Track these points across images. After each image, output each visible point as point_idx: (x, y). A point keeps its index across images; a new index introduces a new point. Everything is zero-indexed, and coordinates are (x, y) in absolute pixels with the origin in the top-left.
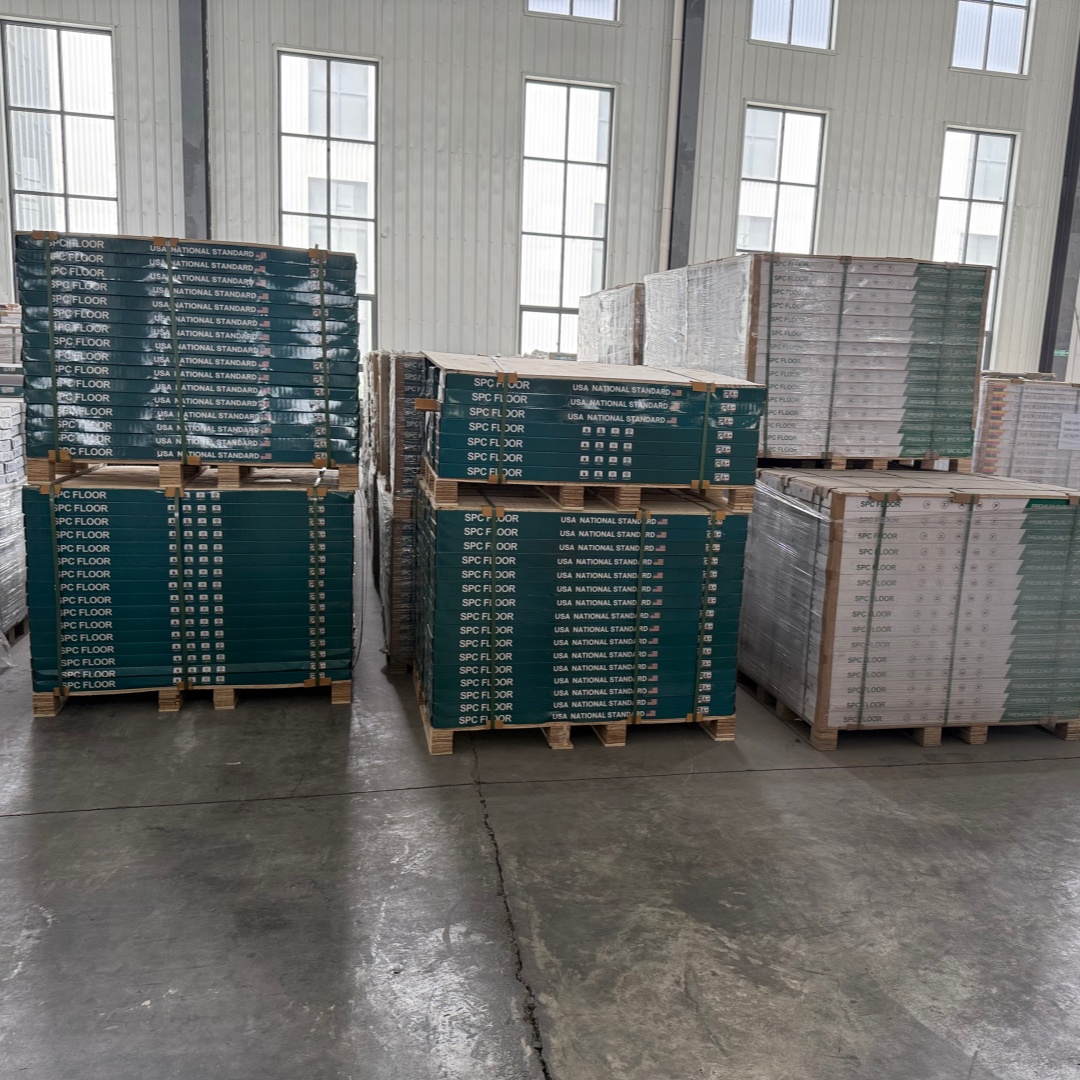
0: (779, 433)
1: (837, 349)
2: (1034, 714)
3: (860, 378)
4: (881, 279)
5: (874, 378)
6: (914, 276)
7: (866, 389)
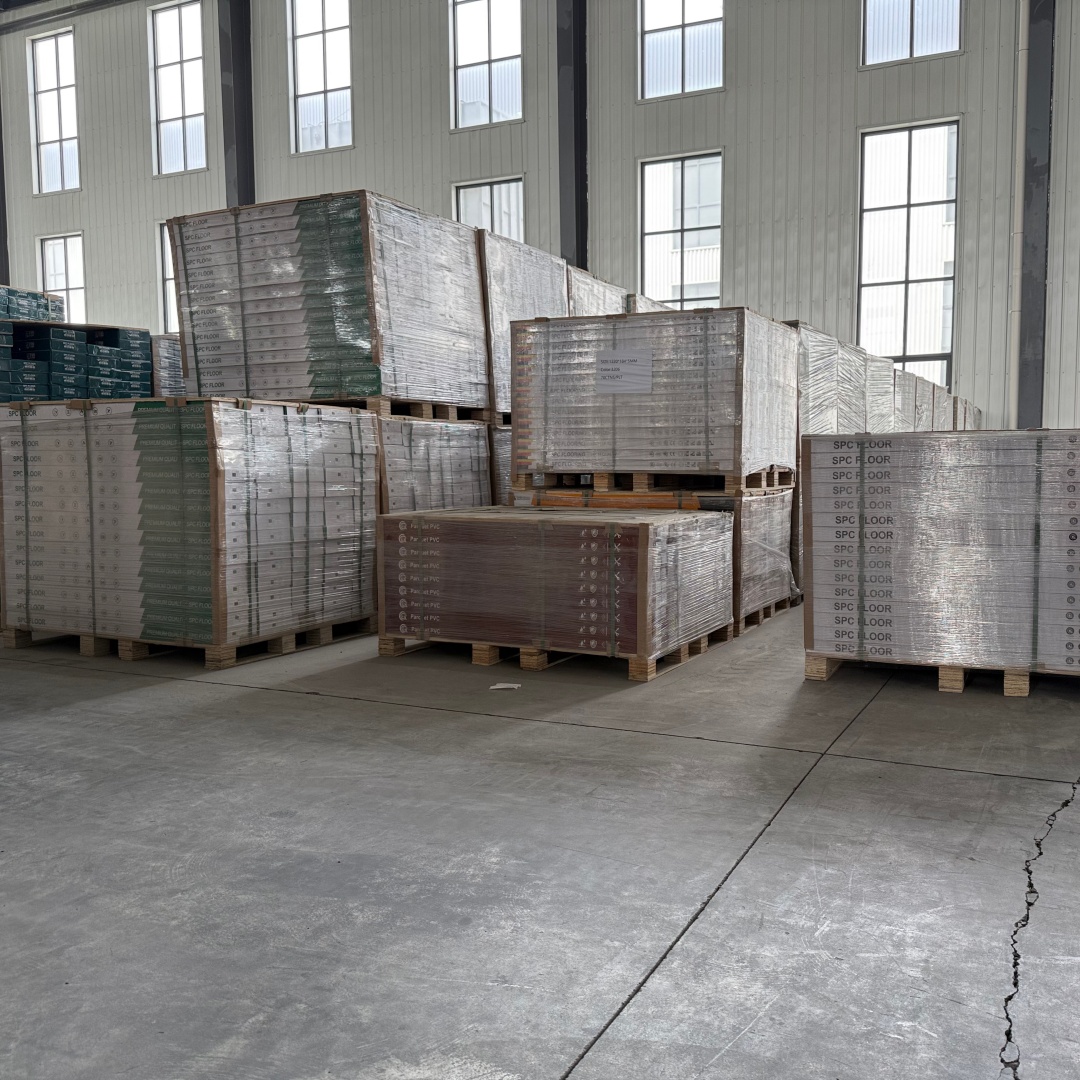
0: (211, 381)
1: (241, 295)
2: (171, 634)
3: (265, 322)
4: (266, 223)
5: (277, 320)
6: (294, 214)
7: (272, 332)
